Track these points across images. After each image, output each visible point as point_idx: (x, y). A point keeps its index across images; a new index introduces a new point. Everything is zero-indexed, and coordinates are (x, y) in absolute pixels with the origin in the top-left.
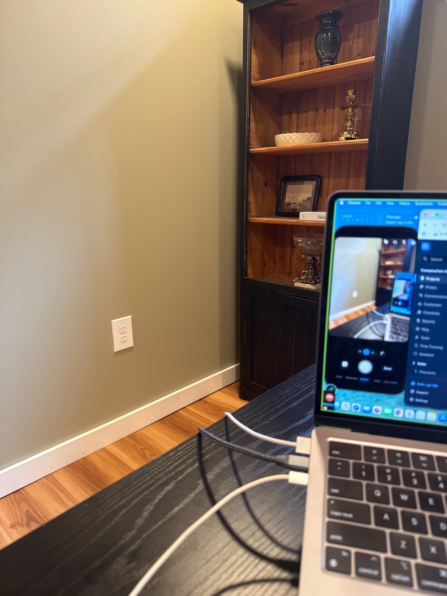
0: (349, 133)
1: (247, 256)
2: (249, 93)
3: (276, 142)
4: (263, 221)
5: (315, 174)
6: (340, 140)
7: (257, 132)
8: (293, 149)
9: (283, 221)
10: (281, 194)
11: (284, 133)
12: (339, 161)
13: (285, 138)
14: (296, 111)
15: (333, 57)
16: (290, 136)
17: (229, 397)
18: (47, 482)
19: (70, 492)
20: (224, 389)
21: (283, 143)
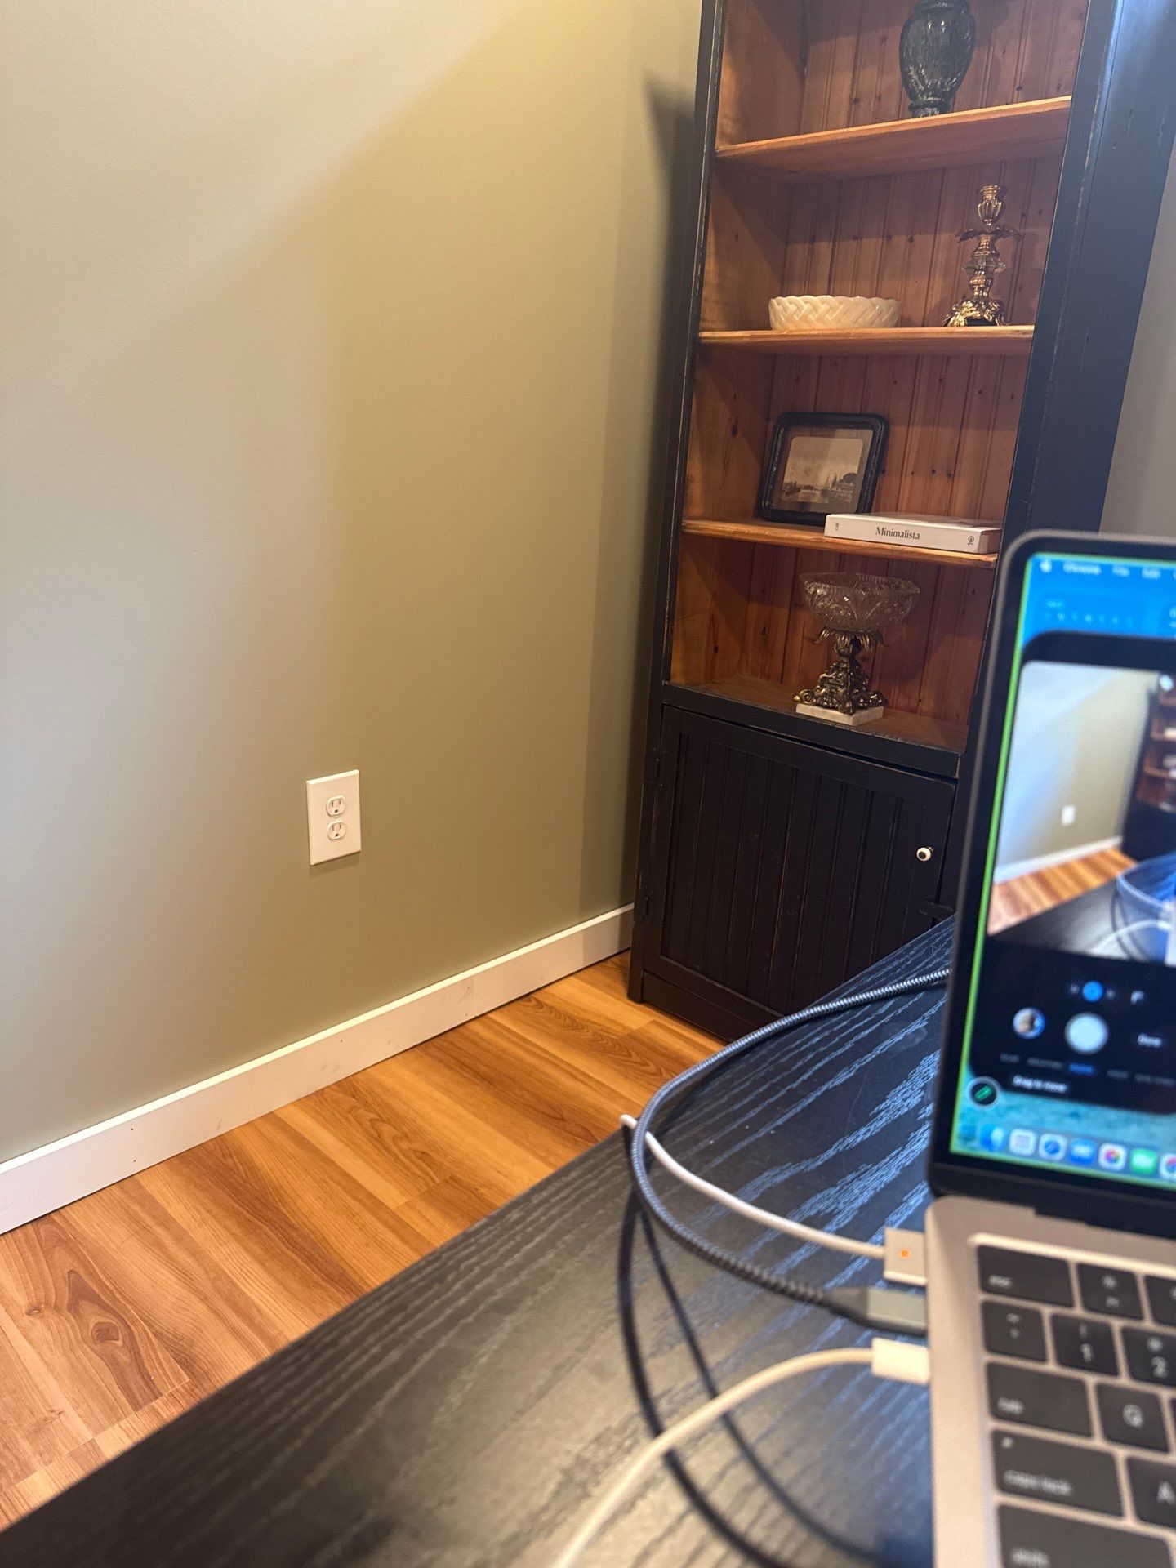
0: (976, 303)
1: (673, 626)
2: (709, 177)
3: (772, 318)
4: (724, 532)
5: (870, 411)
6: (952, 325)
7: (721, 287)
8: (820, 341)
9: (779, 535)
10: (774, 460)
11: (799, 295)
12: (941, 380)
13: (799, 309)
14: (831, 235)
15: (948, 90)
16: (812, 304)
17: (601, 993)
18: (123, 1196)
19: (185, 1226)
20: (587, 971)
21: (792, 322)
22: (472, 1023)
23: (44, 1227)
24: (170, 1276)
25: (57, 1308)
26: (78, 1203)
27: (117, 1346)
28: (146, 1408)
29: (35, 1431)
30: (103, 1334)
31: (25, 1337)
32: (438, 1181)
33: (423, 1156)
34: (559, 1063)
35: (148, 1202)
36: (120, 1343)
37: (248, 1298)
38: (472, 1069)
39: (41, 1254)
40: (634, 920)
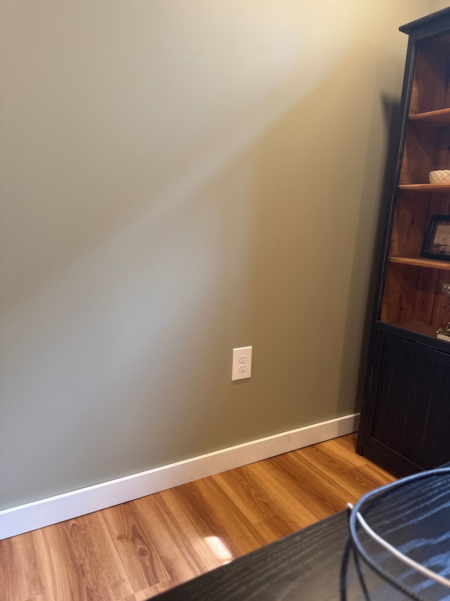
1: (382, 298)
2: (406, 127)
3: (430, 178)
4: (406, 262)
7: (409, 168)
10: (429, 234)
17: (344, 448)
18: (155, 500)
19: (175, 516)
20: (339, 438)
21: (439, 180)
22: (289, 453)
23: (126, 506)
24: (167, 534)
25: (127, 539)
26: (140, 499)
27: (145, 558)
28: (153, 586)
29: (114, 586)
30: (142, 553)
31: (115, 547)
32: (271, 516)
33: (266, 505)
34: (325, 476)
35: (163, 503)
36: (147, 557)
37: (194, 550)
38: (288, 473)
39: (124, 516)
40: (360, 419)
